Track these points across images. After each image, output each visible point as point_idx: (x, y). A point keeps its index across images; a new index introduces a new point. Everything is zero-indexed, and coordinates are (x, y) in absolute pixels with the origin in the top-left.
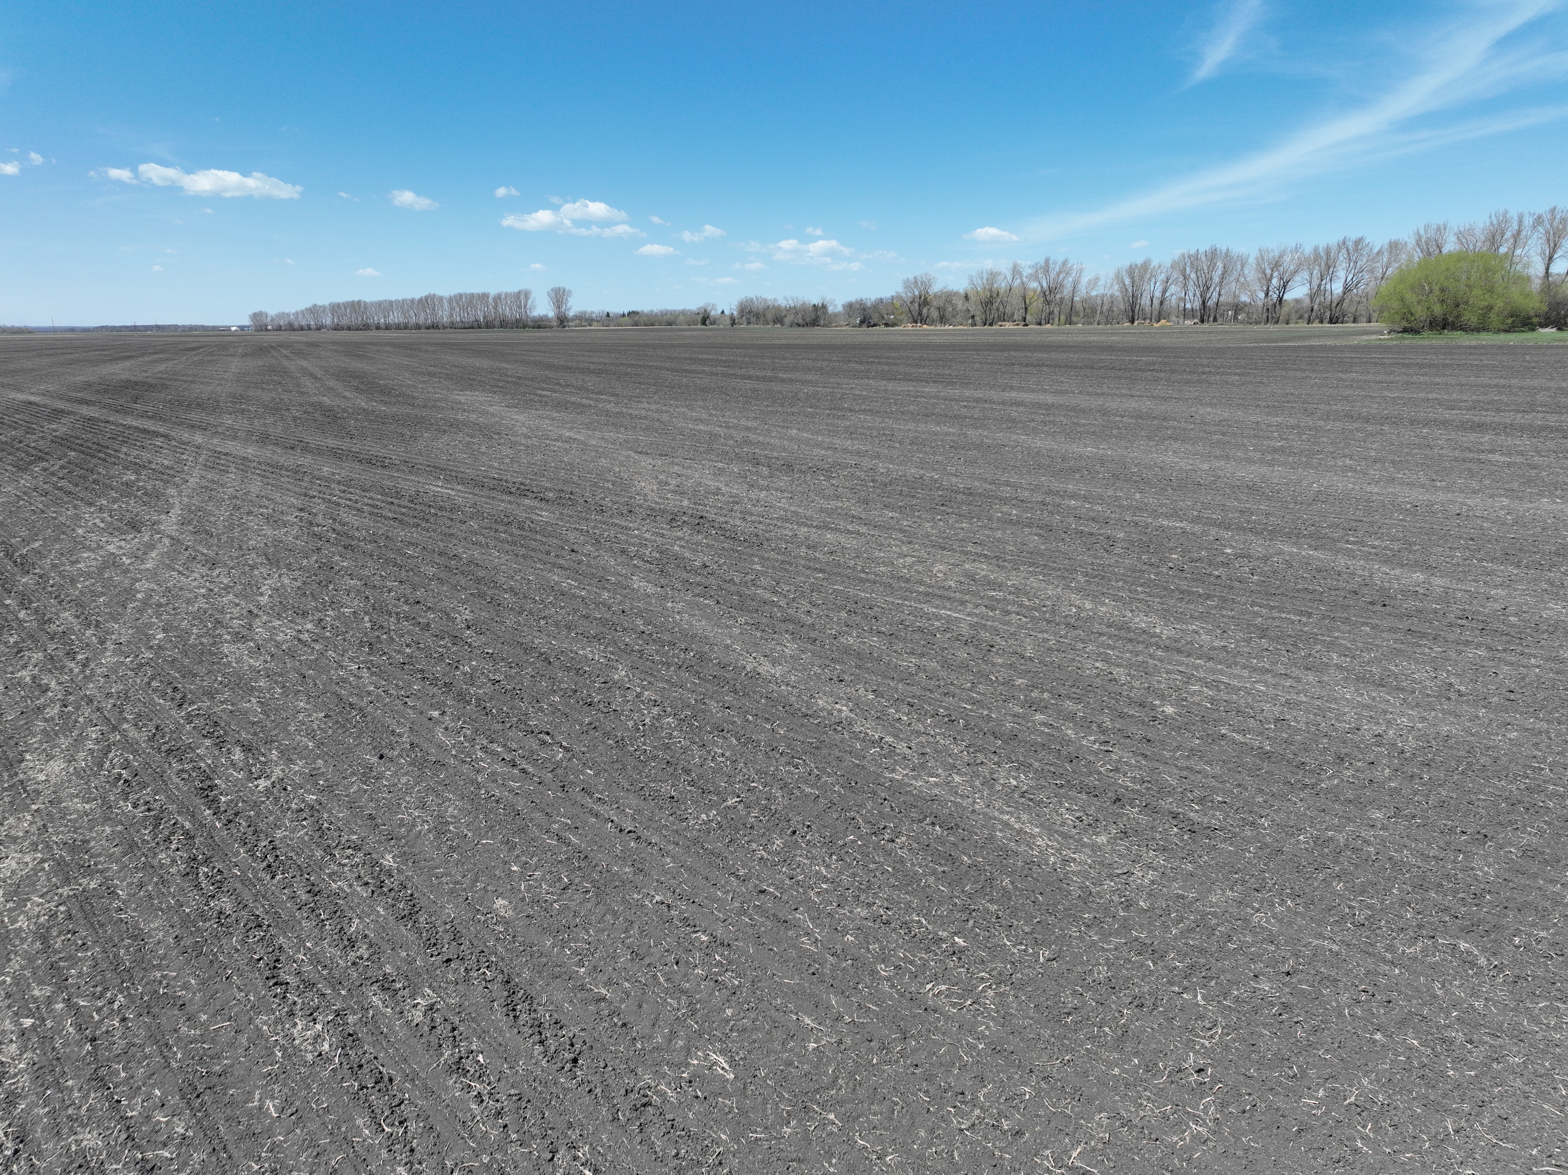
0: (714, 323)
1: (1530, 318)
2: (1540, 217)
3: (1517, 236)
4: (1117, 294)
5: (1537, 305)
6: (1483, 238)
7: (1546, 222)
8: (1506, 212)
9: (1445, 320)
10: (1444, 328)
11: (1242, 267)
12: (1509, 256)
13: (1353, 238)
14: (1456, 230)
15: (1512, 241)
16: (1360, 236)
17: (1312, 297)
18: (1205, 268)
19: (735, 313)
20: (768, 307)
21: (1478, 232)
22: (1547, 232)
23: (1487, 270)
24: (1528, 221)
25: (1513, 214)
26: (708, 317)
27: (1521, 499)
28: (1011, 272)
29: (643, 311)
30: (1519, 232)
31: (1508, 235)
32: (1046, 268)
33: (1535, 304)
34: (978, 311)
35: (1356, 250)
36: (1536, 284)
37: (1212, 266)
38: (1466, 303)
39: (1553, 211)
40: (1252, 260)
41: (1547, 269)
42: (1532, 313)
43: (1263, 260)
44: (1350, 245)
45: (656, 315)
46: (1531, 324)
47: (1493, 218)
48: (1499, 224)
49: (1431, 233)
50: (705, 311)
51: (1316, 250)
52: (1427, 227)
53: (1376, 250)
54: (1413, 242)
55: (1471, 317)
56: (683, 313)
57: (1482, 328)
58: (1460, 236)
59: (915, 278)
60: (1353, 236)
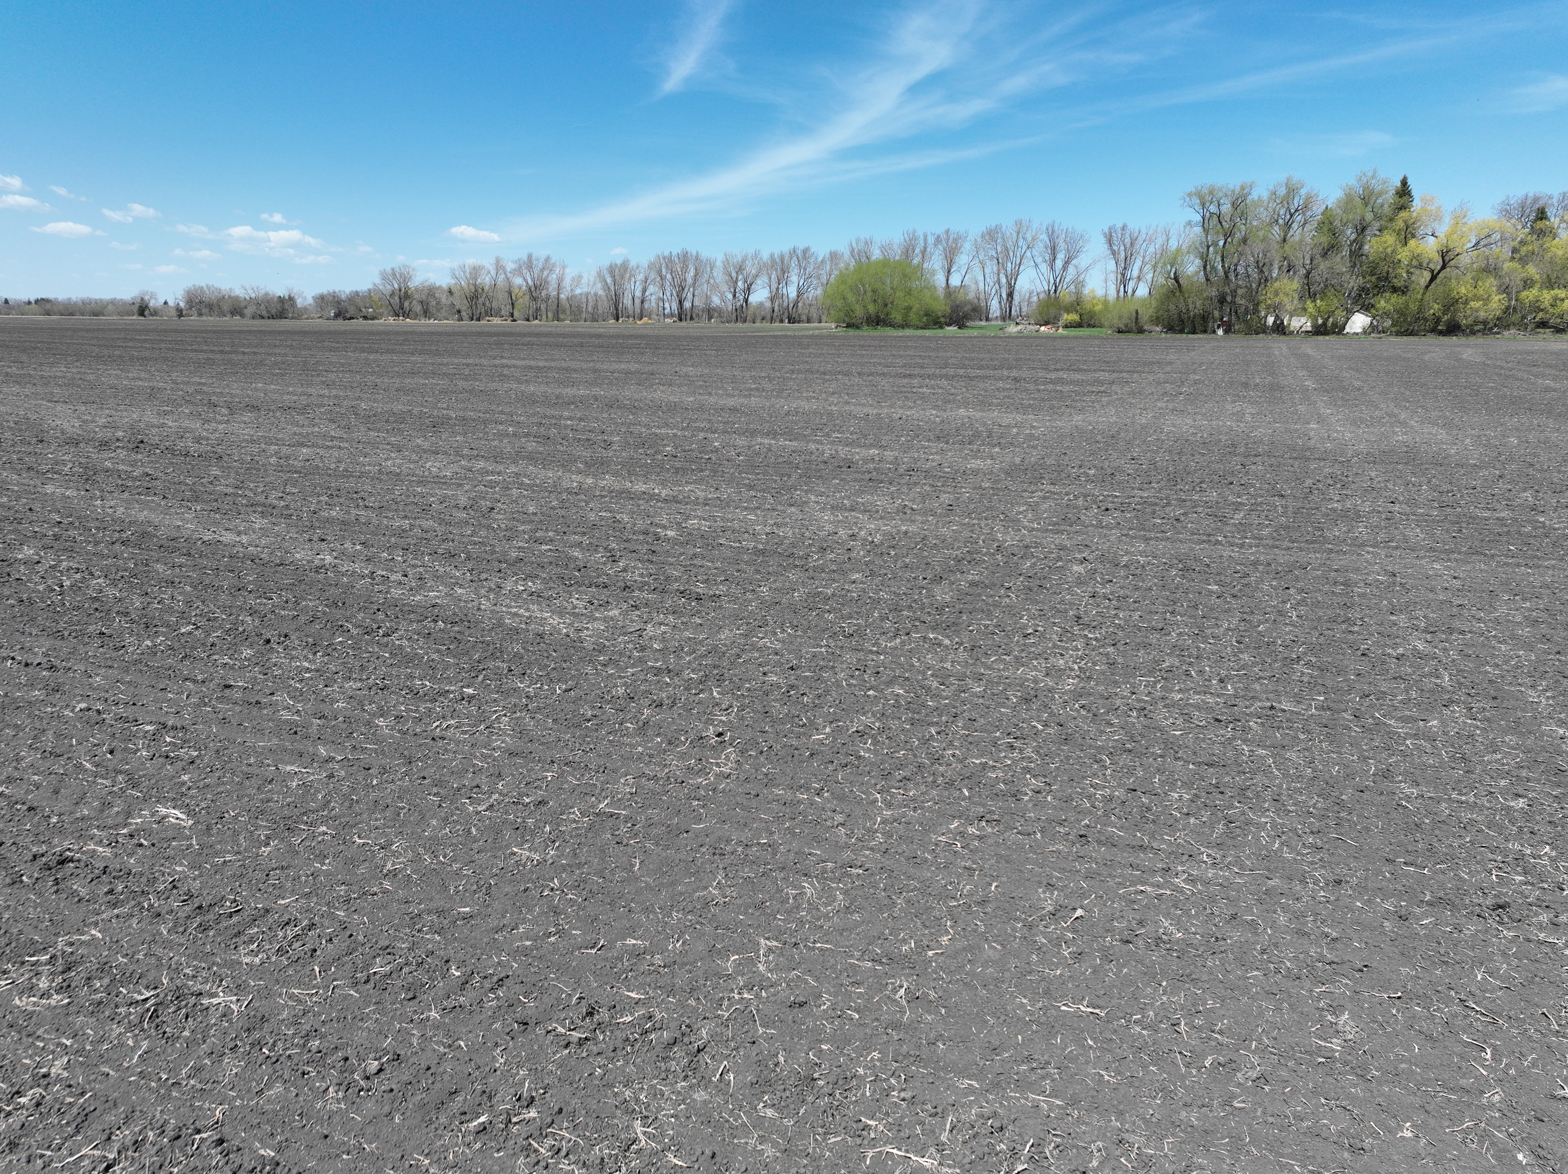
0: (155, 313)
1: (938, 318)
2: (939, 237)
3: (924, 252)
4: (601, 292)
5: (943, 307)
6: (900, 252)
7: (944, 242)
8: (914, 231)
9: (878, 317)
10: (877, 325)
11: (711, 270)
12: (920, 266)
13: (802, 248)
14: (879, 244)
15: (920, 255)
16: (807, 246)
17: (772, 300)
18: (679, 269)
19: (182, 304)
20: (224, 297)
21: (895, 247)
22: (945, 250)
23: (905, 275)
24: (931, 240)
25: (920, 233)
26: (147, 307)
27: (945, 411)
28: (494, 266)
29: (56, 299)
30: (925, 248)
31: (917, 251)
32: (529, 264)
33: (941, 307)
34: (463, 305)
35: (805, 258)
36: (941, 292)
37: (685, 269)
38: (892, 303)
39: (947, 231)
40: (719, 263)
41: (947, 280)
42: (940, 314)
43: (728, 264)
44: (799, 252)
45: (75, 304)
46: (940, 323)
47: (906, 235)
48: (910, 240)
49: (861, 245)
50: (142, 299)
51: (772, 256)
52: (858, 240)
53: (820, 259)
54: (849, 253)
55: (897, 316)
56: (113, 302)
57: (904, 326)
58: (882, 248)
59: (393, 269)
60: (801, 246)
